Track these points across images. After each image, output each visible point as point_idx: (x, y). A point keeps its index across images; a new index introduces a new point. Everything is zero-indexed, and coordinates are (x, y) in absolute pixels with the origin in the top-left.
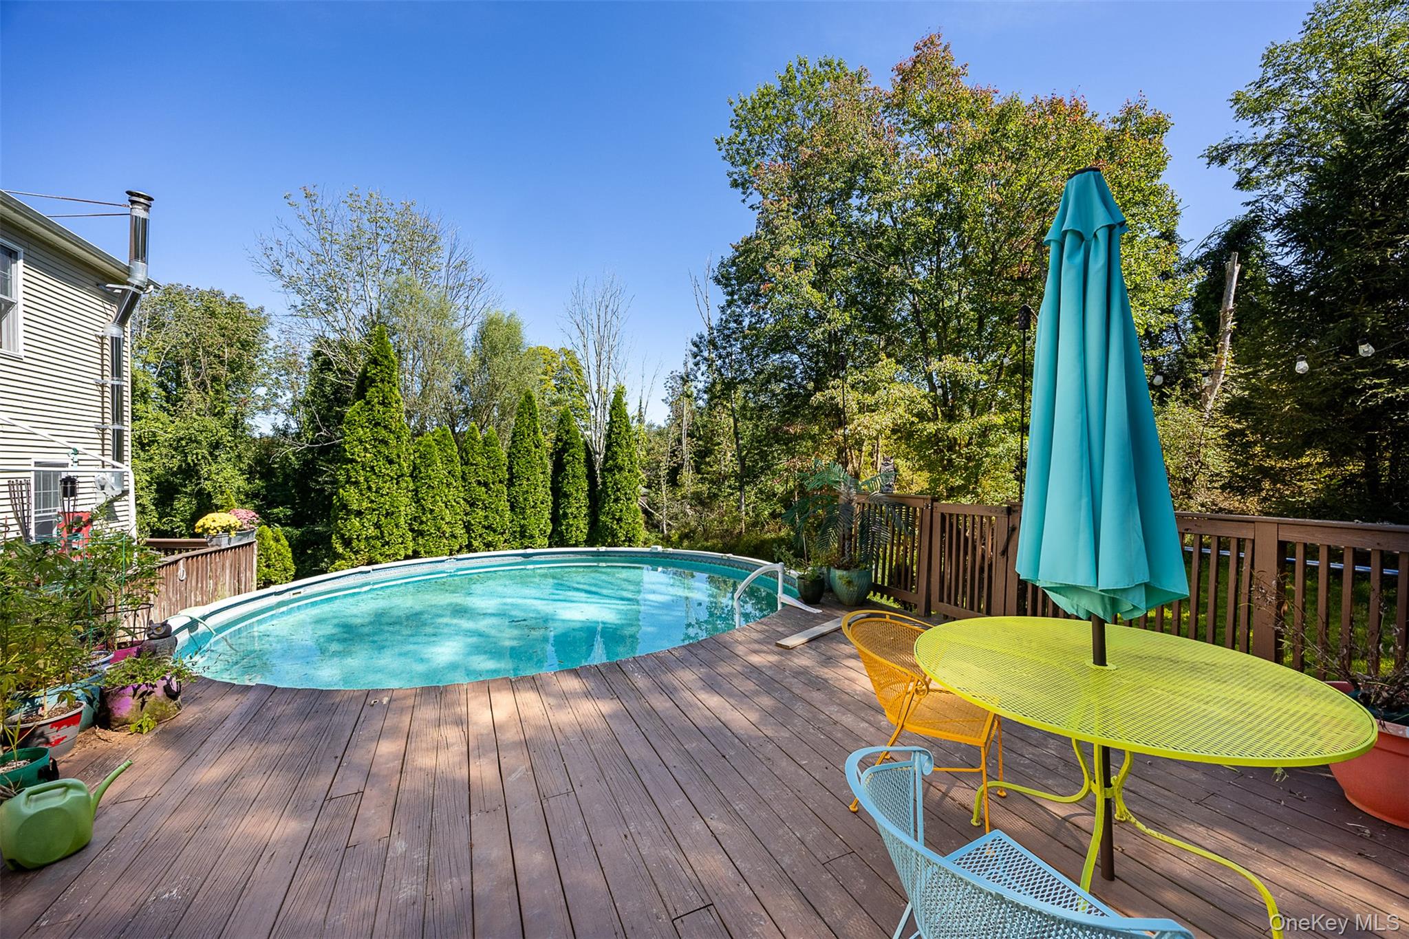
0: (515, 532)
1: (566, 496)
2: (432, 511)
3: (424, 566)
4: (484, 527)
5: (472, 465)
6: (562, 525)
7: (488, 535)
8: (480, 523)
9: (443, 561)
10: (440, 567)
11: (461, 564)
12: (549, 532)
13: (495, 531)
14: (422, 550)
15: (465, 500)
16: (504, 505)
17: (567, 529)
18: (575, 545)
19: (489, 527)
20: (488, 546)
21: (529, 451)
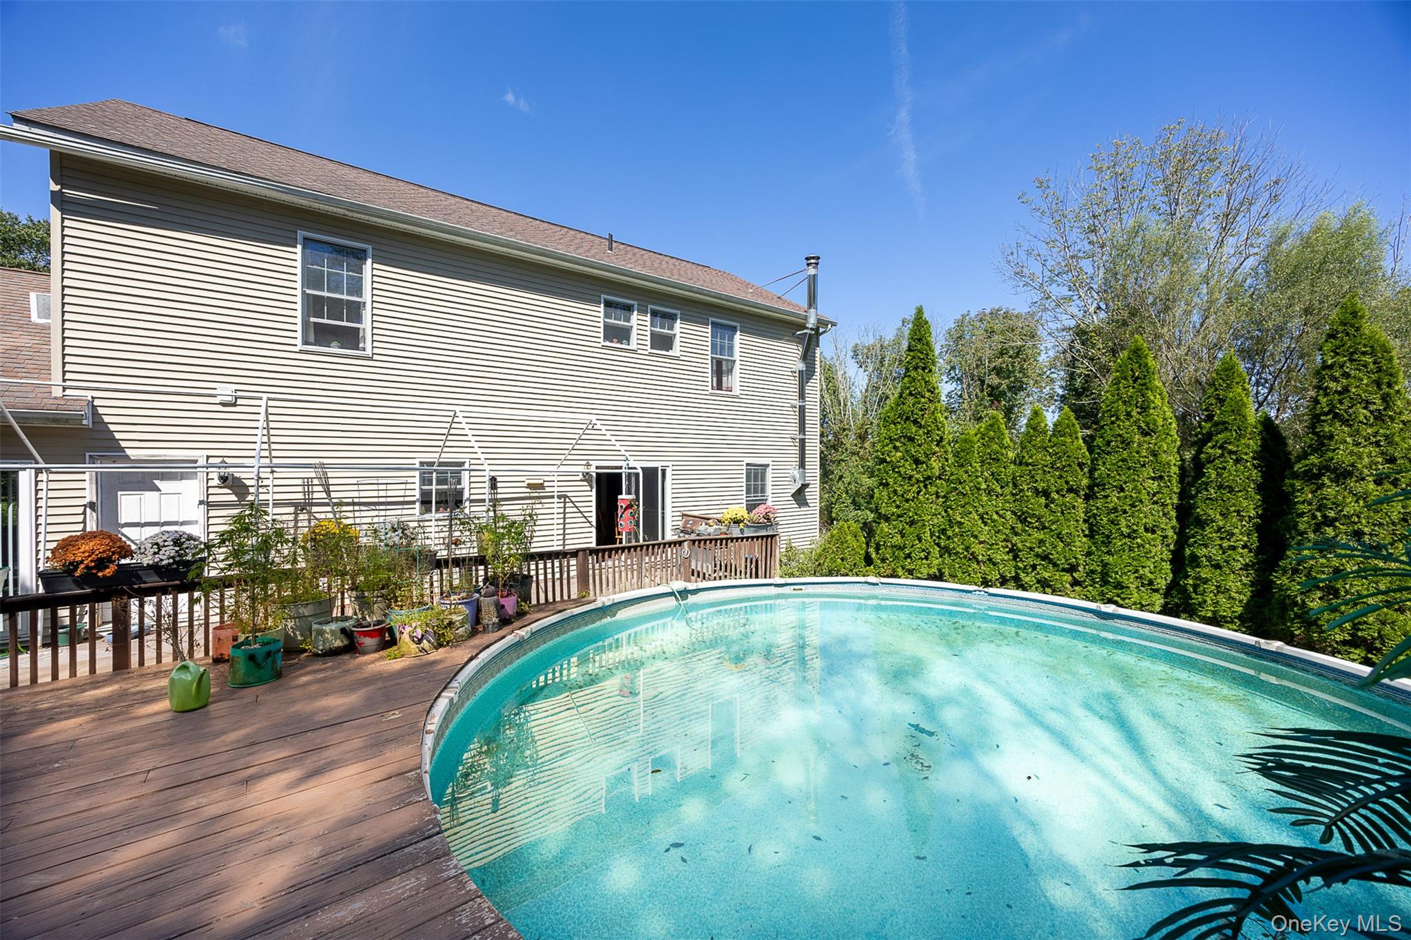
0: (1093, 572)
1: (1201, 523)
2: (960, 524)
3: (945, 593)
4: (1037, 556)
5: (1027, 464)
6: (1187, 577)
7: (1045, 569)
8: (1031, 549)
9: (970, 592)
10: (966, 598)
11: (994, 602)
12: (1162, 584)
13: (1055, 565)
14: (946, 572)
15: (1014, 513)
16: (1075, 527)
17: (1195, 587)
18: (1215, 621)
19: (1045, 557)
20: (1044, 585)
21: (1126, 443)
